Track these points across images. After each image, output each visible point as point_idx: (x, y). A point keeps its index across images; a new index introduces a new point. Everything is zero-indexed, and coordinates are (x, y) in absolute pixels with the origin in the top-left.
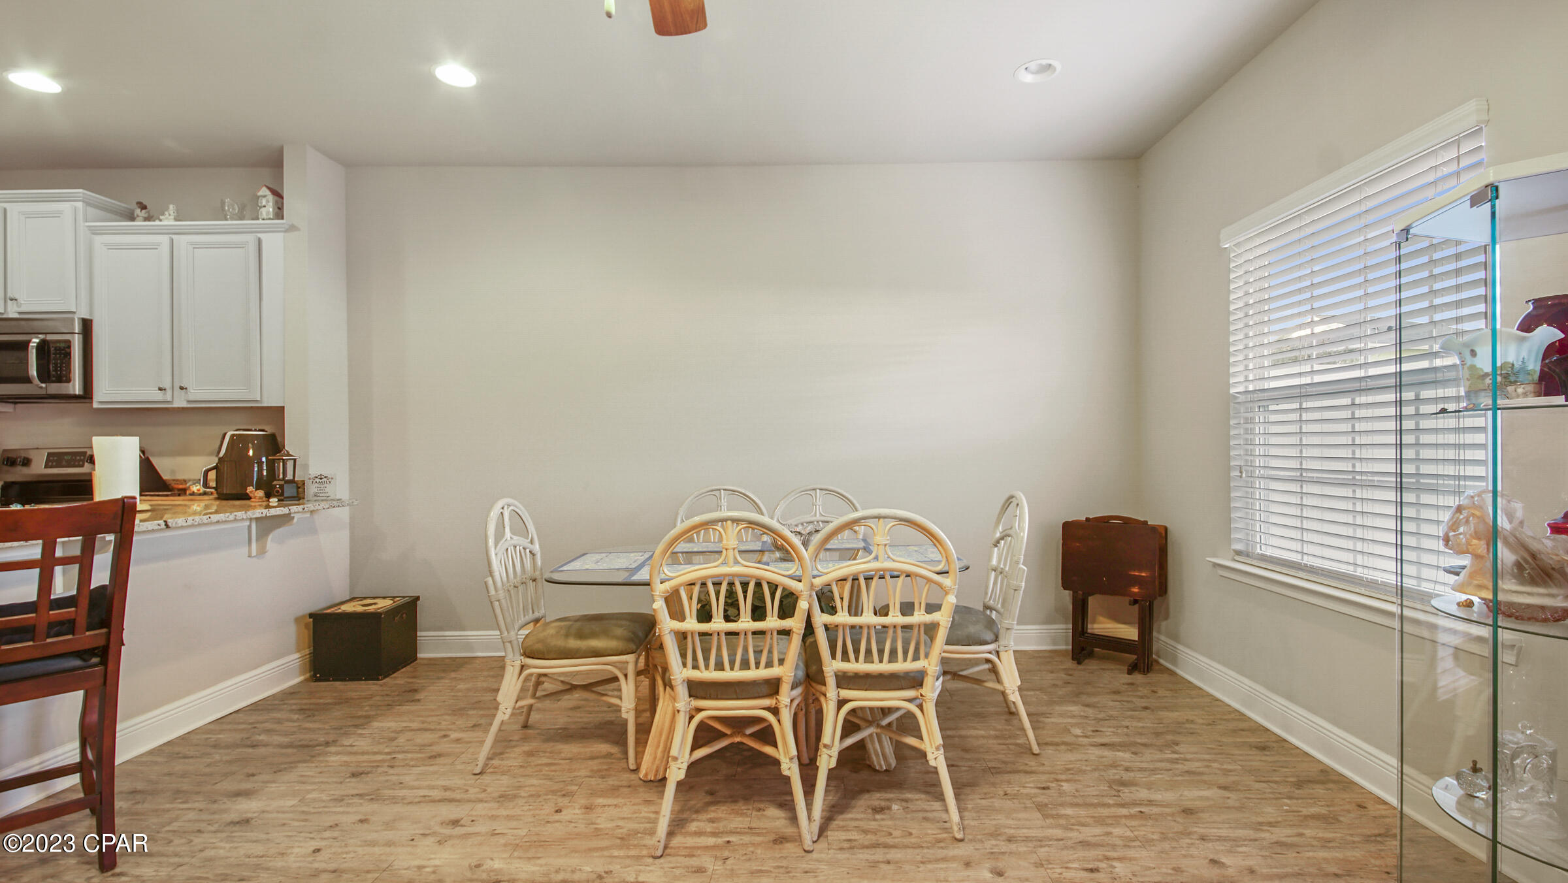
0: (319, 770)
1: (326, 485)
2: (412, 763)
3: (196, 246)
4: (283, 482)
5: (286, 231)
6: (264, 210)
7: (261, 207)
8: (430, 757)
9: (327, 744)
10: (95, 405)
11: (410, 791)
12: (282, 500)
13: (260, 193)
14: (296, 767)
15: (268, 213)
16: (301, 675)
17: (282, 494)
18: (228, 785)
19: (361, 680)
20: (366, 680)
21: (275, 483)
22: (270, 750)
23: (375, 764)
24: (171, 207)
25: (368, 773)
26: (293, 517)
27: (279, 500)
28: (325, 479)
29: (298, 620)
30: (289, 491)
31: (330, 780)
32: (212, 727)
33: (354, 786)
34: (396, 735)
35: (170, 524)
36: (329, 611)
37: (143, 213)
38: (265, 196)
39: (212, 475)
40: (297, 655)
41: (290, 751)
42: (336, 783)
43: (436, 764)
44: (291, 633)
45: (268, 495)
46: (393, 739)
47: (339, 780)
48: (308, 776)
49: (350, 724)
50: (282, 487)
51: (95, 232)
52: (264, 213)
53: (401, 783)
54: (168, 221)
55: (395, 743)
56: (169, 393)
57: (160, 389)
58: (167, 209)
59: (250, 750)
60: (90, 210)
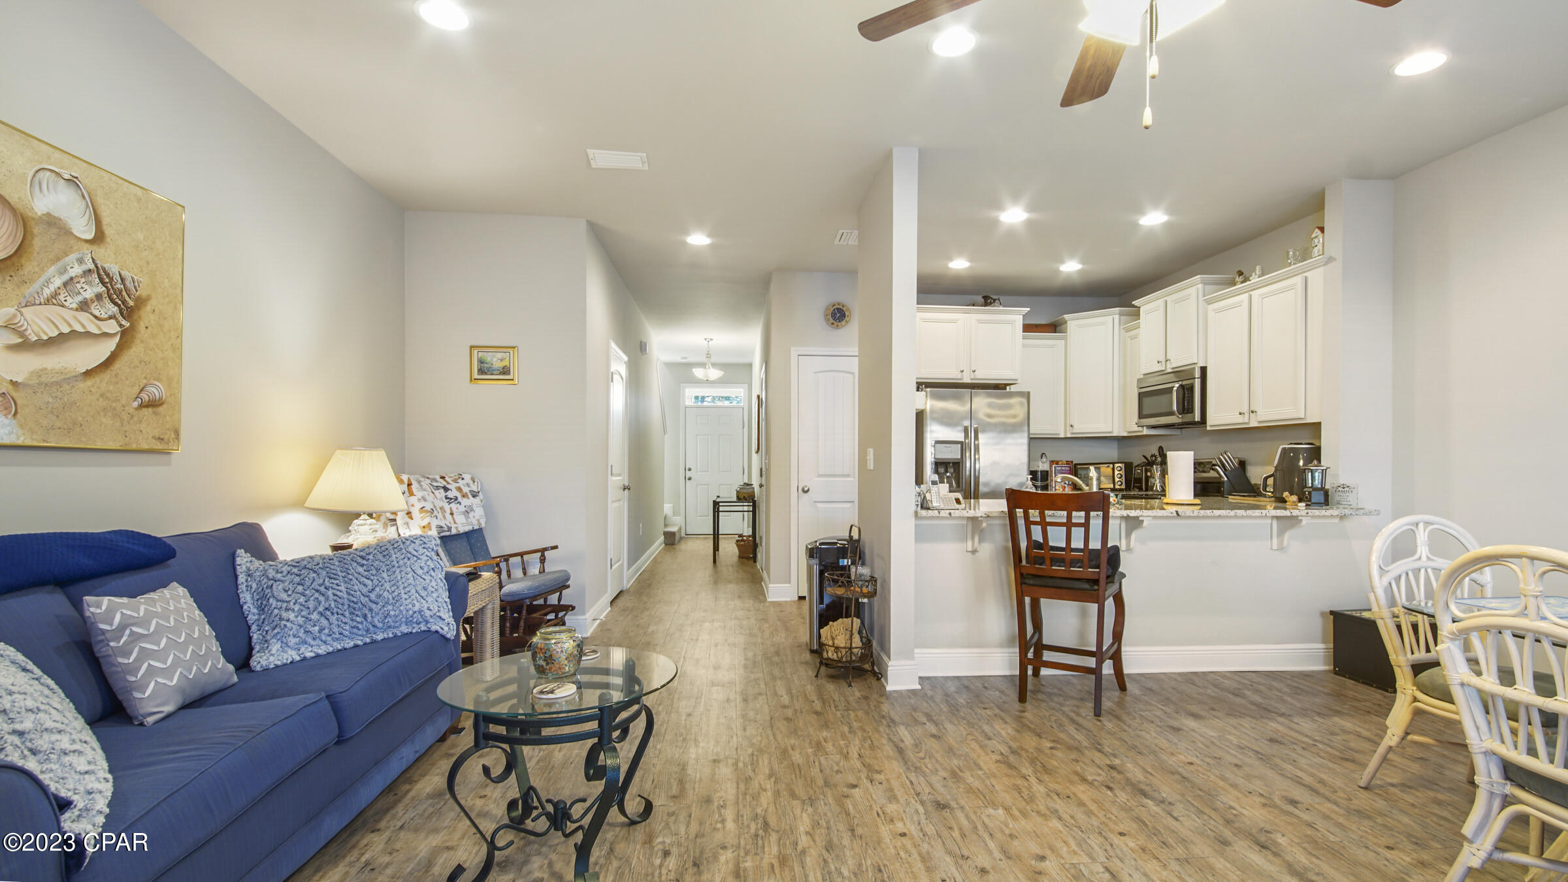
0: (1254, 726)
1: (1348, 494)
2: (1322, 754)
3: (1264, 296)
4: (1310, 490)
5: (1326, 264)
6: (1316, 250)
7: (1313, 248)
8: (1342, 758)
9: (1282, 715)
10: (1208, 428)
11: (1293, 769)
12: (1309, 505)
13: (1313, 236)
14: (1244, 718)
15: (1319, 251)
16: (1325, 665)
17: (1310, 500)
18: (1194, 708)
19: (1373, 686)
20: (1377, 687)
21: (1305, 490)
22: (1243, 702)
23: (1294, 741)
24: (1258, 268)
25: (1283, 744)
26: (1301, 520)
27: (1307, 505)
28: (1347, 489)
29: (1323, 614)
30: (1317, 497)
31: (1252, 735)
32: (1228, 674)
33: (1265, 747)
34: (1340, 732)
35: (1180, 514)
36: (1349, 613)
37: (1241, 279)
38: (1316, 237)
39: (1270, 481)
40: (1322, 646)
41: (1253, 707)
42: (1254, 738)
43: (1339, 764)
44: (1318, 625)
45: (1300, 500)
46: (1333, 734)
47: (1257, 737)
48: (1245, 727)
49: (1316, 710)
50: (1310, 493)
51: (1209, 302)
52: (1316, 252)
53: (1294, 761)
54: (1254, 279)
55: (1331, 737)
56: (1247, 416)
57: (1240, 414)
58: (1254, 270)
59: (1231, 696)
60: (1207, 287)
